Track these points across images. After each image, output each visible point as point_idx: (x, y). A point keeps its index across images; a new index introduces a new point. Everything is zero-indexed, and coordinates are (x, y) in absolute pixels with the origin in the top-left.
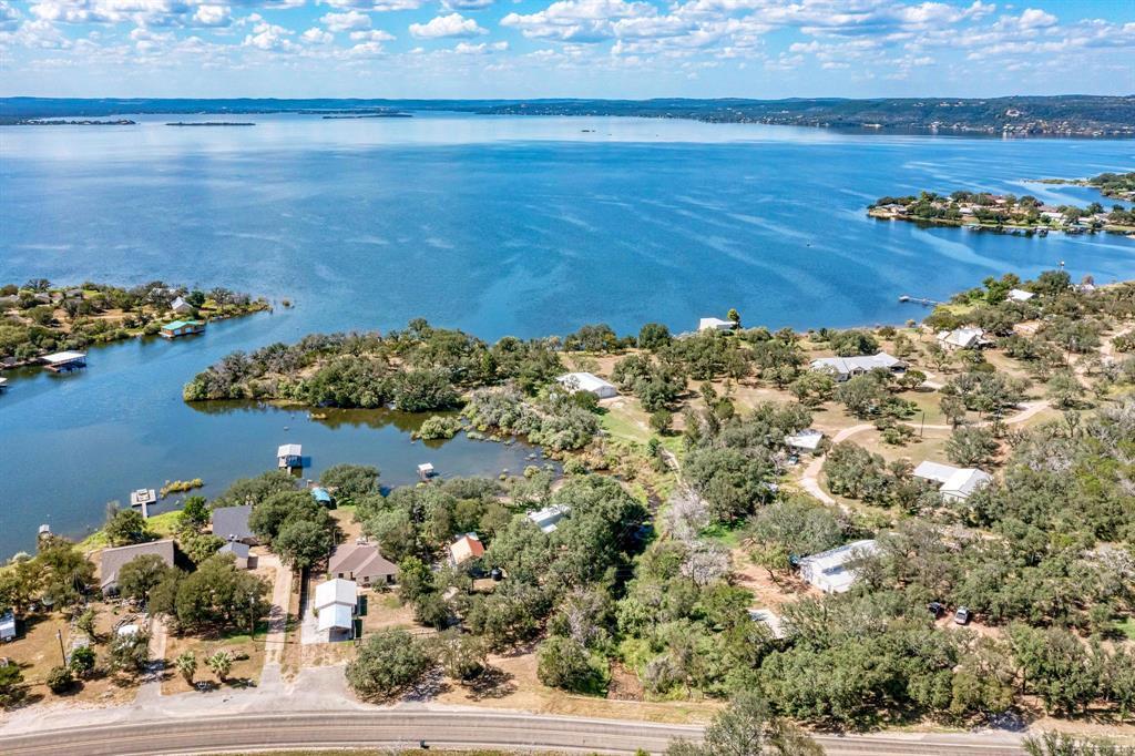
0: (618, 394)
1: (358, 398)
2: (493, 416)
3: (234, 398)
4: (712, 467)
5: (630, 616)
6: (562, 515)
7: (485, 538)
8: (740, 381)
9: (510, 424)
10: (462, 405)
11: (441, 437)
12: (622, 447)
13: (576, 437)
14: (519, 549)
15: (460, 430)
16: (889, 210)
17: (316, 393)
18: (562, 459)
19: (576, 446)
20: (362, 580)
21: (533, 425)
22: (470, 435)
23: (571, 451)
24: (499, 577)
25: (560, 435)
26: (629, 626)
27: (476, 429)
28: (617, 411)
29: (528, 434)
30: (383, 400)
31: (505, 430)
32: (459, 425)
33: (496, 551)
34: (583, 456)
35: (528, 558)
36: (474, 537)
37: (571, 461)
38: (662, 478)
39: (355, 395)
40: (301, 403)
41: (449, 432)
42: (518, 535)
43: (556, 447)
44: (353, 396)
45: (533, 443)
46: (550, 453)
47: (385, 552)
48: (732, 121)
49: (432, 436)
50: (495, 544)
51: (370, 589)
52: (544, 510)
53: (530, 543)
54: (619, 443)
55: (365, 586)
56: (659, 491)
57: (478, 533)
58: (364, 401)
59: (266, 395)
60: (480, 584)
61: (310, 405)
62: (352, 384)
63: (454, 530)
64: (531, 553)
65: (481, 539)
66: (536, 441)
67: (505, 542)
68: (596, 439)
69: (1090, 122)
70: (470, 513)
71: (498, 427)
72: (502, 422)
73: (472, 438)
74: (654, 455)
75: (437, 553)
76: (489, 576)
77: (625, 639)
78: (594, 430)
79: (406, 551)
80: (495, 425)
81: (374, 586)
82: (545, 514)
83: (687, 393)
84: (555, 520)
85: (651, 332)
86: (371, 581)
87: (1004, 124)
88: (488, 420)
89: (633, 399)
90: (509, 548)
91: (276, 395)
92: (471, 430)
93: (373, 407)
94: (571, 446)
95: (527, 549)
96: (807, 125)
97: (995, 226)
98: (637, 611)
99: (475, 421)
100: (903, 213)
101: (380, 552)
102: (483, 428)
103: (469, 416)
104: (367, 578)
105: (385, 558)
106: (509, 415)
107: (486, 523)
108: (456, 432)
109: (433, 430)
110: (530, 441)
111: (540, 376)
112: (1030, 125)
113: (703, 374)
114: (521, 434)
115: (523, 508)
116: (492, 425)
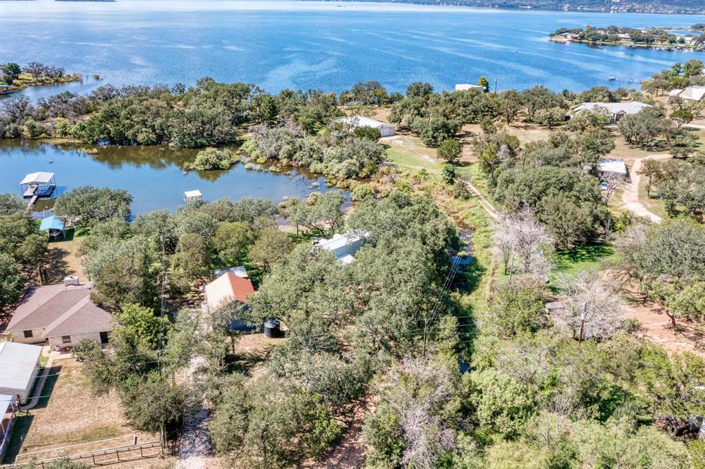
0: (396, 134)
1: (135, 135)
2: (272, 149)
3: (11, 138)
4: (541, 184)
5: (499, 403)
6: (364, 241)
7: (258, 274)
8: (510, 124)
9: (290, 156)
10: (241, 142)
11: (216, 168)
12: (412, 175)
13: (362, 166)
14: (305, 290)
15: (238, 162)
16: (566, 36)
17: (92, 130)
18: (348, 187)
19: (362, 175)
20: (60, 342)
21: (315, 156)
22: (247, 166)
23: (358, 178)
24: (276, 333)
25: (345, 163)
26: (499, 420)
27: (255, 161)
28: (398, 147)
29: (309, 165)
30: (161, 138)
31: (285, 161)
32: (235, 158)
33: (270, 292)
34: (372, 184)
35: (321, 305)
36: (241, 273)
37: (358, 187)
38: (465, 204)
39: (131, 131)
40: (77, 141)
41: (225, 163)
42: (303, 269)
43: (341, 175)
44: (129, 134)
45: (315, 173)
46: (334, 181)
47: (102, 297)
48: (435, 4)
49: (207, 167)
50: (268, 282)
51: (69, 355)
52: (337, 236)
53: (322, 280)
54: (408, 172)
55: (64, 350)
56: (466, 218)
57: (248, 268)
58: (140, 137)
59: (43, 135)
60: (247, 345)
61: (85, 143)
62: (128, 121)
63: (212, 262)
64: (324, 296)
65: (251, 277)
66: (319, 171)
67: (283, 279)
68: (383, 169)
69: (666, 5)
70: (234, 240)
71: (278, 160)
72: (281, 154)
73: (250, 169)
74: (451, 182)
75: (189, 296)
76: (262, 331)
77: (491, 443)
78: (380, 160)
79: (130, 295)
80: (274, 158)
81: (77, 350)
82: (338, 241)
83: (462, 133)
84: (352, 249)
85: (418, 88)
86: (75, 341)
87: (611, 6)
88: (268, 153)
89: (411, 138)
90: (289, 288)
91: (53, 135)
92: (249, 161)
93: (149, 143)
94: (357, 175)
95: (318, 289)
96: (483, 6)
97: (645, 46)
98: (508, 395)
99: (253, 155)
100: (576, 38)
101: (93, 297)
102: (261, 160)
103: (247, 150)
104: (66, 338)
105: (100, 305)
106: (289, 147)
107: (257, 253)
108: (232, 164)
109: (207, 161)
110: (312, 171)
111: (319, 117)
112: (628, 6)
113: (474, 118)
114: (302, 166)
115: (307, 237)
116: (272, 158)
